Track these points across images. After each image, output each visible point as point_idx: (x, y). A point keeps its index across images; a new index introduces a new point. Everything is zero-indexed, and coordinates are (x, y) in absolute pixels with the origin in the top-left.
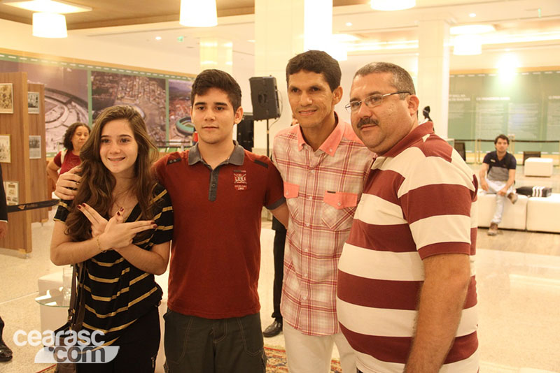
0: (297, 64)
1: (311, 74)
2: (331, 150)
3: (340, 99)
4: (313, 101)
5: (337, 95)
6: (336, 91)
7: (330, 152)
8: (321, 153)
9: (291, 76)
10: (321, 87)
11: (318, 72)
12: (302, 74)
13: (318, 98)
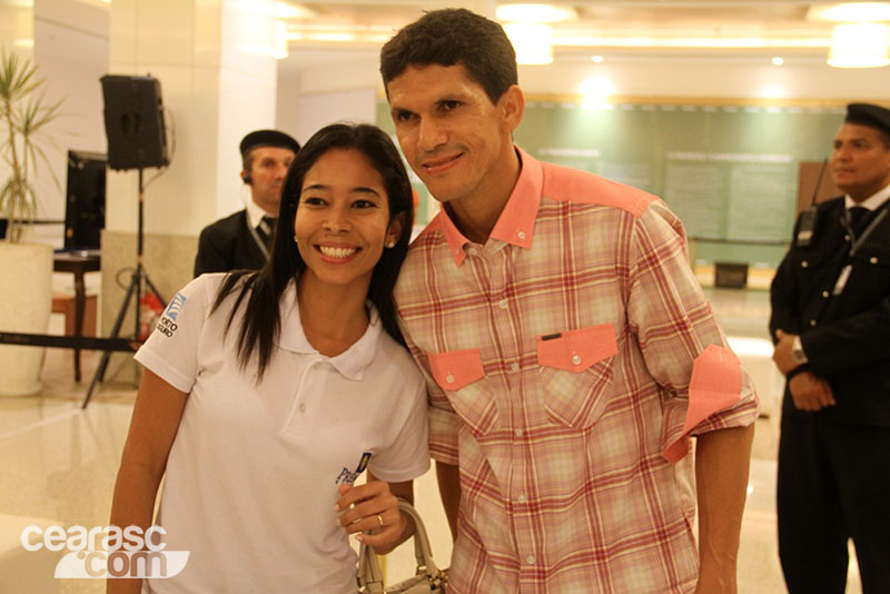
0: (397, 54)
1: (435, 70)
2: (521, 235)
3: (519, 117)
4: (449, 134)
5: (511, 108)
6: (506, 99)
7: (520, 241)
8: (499, 247)
9: (390, 84)
10: (463, 96)
11: (448, 62)
12: (412, 75)
13: (462, 125)
